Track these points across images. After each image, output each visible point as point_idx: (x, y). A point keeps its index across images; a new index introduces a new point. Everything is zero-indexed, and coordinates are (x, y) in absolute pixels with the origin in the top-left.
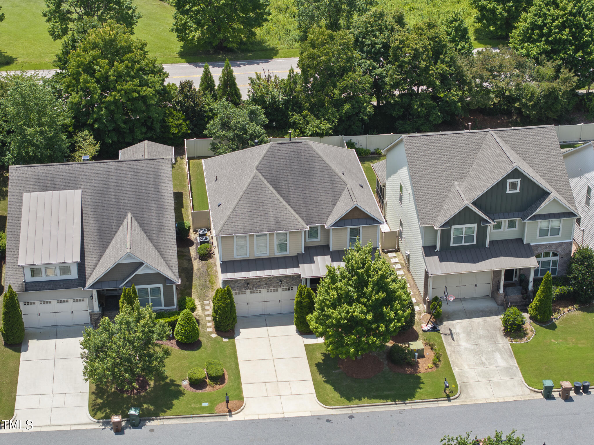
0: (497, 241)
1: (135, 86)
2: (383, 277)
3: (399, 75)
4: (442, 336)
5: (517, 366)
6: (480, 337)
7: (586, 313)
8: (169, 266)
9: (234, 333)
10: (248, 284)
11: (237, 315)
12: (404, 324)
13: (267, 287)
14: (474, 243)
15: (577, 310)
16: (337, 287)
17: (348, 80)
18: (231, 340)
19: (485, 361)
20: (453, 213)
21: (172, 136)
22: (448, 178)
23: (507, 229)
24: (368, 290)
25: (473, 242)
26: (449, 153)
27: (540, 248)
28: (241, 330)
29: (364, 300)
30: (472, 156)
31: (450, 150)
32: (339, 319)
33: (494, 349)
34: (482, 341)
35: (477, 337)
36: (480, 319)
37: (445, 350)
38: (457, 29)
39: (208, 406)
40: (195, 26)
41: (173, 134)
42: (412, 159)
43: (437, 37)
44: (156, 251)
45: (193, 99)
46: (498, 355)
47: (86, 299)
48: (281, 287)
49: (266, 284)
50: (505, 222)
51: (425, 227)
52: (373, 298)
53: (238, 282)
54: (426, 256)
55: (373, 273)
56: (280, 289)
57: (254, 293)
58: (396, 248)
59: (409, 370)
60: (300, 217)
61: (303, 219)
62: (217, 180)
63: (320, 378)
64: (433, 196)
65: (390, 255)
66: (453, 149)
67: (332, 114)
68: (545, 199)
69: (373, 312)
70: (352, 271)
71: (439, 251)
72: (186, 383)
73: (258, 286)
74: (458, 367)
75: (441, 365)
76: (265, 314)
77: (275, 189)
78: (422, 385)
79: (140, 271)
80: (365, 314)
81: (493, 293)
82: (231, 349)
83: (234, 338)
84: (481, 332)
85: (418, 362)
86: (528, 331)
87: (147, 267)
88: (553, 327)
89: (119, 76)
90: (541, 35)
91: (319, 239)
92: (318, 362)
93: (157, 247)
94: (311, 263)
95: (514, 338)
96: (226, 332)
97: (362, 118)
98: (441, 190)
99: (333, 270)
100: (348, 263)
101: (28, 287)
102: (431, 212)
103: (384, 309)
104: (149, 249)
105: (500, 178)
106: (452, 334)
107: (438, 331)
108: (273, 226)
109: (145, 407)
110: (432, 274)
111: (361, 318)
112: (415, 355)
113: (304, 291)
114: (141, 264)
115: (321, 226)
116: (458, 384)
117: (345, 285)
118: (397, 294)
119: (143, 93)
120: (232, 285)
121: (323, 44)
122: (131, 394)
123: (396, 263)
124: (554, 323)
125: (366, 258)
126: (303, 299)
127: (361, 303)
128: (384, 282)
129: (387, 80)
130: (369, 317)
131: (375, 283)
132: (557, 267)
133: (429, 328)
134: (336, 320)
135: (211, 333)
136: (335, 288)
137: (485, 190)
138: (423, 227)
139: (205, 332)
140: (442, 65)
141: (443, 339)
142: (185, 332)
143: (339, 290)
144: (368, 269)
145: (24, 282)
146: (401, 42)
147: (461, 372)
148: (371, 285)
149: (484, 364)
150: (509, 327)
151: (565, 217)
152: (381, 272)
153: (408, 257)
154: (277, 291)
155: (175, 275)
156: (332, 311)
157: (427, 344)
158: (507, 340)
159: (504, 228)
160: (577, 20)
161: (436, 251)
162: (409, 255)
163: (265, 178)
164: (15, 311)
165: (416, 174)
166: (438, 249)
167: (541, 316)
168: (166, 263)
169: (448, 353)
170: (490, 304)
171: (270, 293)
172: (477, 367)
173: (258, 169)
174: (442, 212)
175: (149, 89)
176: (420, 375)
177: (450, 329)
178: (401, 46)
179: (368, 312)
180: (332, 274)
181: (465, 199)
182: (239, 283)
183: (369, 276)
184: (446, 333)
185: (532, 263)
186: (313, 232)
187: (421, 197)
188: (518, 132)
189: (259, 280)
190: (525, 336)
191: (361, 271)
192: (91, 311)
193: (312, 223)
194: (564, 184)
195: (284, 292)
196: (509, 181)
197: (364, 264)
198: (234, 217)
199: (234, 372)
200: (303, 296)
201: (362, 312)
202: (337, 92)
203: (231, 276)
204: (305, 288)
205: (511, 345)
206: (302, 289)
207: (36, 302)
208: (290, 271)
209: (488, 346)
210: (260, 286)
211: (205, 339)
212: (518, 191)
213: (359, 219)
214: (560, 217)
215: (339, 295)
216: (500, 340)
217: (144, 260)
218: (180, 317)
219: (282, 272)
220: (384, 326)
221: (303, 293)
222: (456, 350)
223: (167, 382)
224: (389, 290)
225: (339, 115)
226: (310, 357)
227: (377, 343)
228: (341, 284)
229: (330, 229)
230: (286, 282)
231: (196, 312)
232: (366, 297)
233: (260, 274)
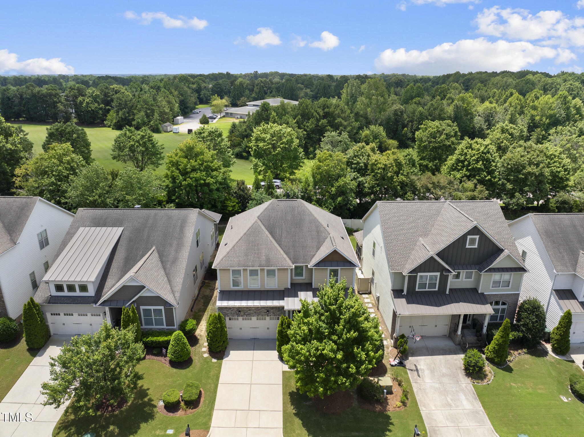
0: (455, 289)
2: (355, 315)
4: (408, 372)
5: (483, 410)
6: (443, 375)
7: (534, 357)
8: (172, 291)
9: (224, 354)
10: (240, 311)
11: (228, 337)
12: (376, 366)
13: (256, 316)
14: (437, 289)
15: (525, 353)
16: (309, 322)
17: (341, 182)
18: (219, 361)
19: (451, 402)
20: (419, 262)
22: (414, 235)
23: (464, 280)
24: (339, 328)
25: (435, 288)
26: (414, 216)
27: (492, 297)
28: (231, 352)
29: (335, 337)
30: (433, 219)
31: (415, 213)
32: (308, 356)
33: (458, 389)
34: (445, 380)
35: (441, 375)
36: (441, 357)
37: (412, 387)
39: (171, 435)
40: (261, 165)
42: (384, 218)
43: (399, 159)
44: (166, 278)
45: (244, 191)
46: (462, 397)
47: (101, 314)
48: (268, 316)
49: (255, 313)
50: (463, 273)
51: (395, 273)
52: (344, 336)
53: (231, 309)
54: (395, 298)
55: (345, 310)
56: (268, 318)
57: (246, 320)
58: (368, 291)
59: (378, 408)
60: (288, 257)
61: (290, 259)
63: (292, 410)
64: (402, 247)
65: (364, 296)
66: (417, 213)
67: (330, 204)
68: (500, 255)
69: (343, 351)
70: (326, 307)
71: (405, 294)
72: (161, 404)
73: (248, 314)
74: (425, 407)
75: (409, 403)
76: (255, 339)
77: (270, 234)
78: (391, 427)
79: (143, 293)
80: (335, 352)
81: (450, 333)
82: (216, 370)
83: (223, 359)
84: (444, 370)
85: (387, 398)
86: (487, 373)
87: (148, 290)
88: (509, 370)
90: (463, 167)
91: (304, 277)
92: (292, 391)
93: (167, 275)
94: (295, 297)
95: (475, 379)
96: (217, 353)
97: (349, 207)
98: (408, 244)
99: (306, 305)
100: (322, 298)
101: (52, 300)
102: (399, 261)
103: (355, 350)
104: (158, 276)
105: (462, 234)
106: (417, 370)
107: (404, 366)
108: (263, 262)
109: (110, 429)
110: (400, 314)
111: (331, 357)
112: (383, 392)
113: (285, 322)
114: (144, 287)
115: (306, 265)
116: (427, 428)
117: (316, 321)
118: (369, 334)
119: (207, 181)
120: (226, 311)
122: (104, 412)
123: (368, 303)
124: (508, 365)
125: (339, 294)
126: (284, 329)
127: (331, 340)
128: (357, 320)
129: (366, 185)
130: (339, 356)
131: (347, 321)
132: (505, 315)
133: (396, 363)
134: (305, 357)
135: (204, 352)
136: (306, 323)
137: (448, 243)
138: (393, 272)
139: (199, 351)
140: (402, 177)
141: (409, 375)
142: (175, 352)
143: (311, 325)
144: (341, 306)
145: (50, 295)
146: (376, 161)
147: (429, 413)
148: (342, 322)
149: (450, 405)
150: (471, 368)
151: (516, 271)
152: (353, 310)
153: (378, 299)
154: (265, 319)
155: (176, 299)
156: (301, 346)
157: (395, 379)
158: (468, 380)
159: (462, 279)
160: (487, 156)
161: (403, 294)
162: (379, 297)
163: (264, 225)
164: (31, 320)
165: (388, 230)
166: (405, 292)
167: (499, 359)
168: (171, 288)
169: (415, 390)
170: (448, 343)
171: (259, 321)
172: (444, 409)
173: (258, 217)
174: (410, 261)
175: (212, 180)
176: (389, 413)
177: (415, 365)
178: (376, 163)
179: (338, 350)
180: (305, 308)
181: (430, 251)
182: (232, 311)
183: (341, 313)
184: (411, 369)
185: (487, 310)
186: (298, 271)
189: (249, 308)
190: (485, 378)
191: (333, 307)
193: (297, 263)
195: (271, 321)
196: (469, 237)
197: (336, 300)
198: (232, 253)
199: (211, 395)
200: (283, 327)
201: (332, 350)
202: (333, 189)
203: (225, 304)
204: (287, 319)
205: (474, 386)
206: (284, 320)
207: (61, 314)
208: (276, 303)
209: (451, 385)
210: (250, 314)
211: (197, 358)
212: (476, 246)
213: (338, 261)
214: (512, 272)
215: (310, 330)
216: (462, 380)
217: (147, 284)
218: (172, 338)
219: (269, 303)
220: (355, 368)
221: (284, 323)
222: (422, 388)
223: (145, 401)
224: (361, 329)
225: (334, 205)
226: (285, 385)
227: (347, 384)
228: (312, 320)
229: (312, 269)
230: (273, 312)
231: (200, 332)
232: (337, 335)
233: (250, 303)
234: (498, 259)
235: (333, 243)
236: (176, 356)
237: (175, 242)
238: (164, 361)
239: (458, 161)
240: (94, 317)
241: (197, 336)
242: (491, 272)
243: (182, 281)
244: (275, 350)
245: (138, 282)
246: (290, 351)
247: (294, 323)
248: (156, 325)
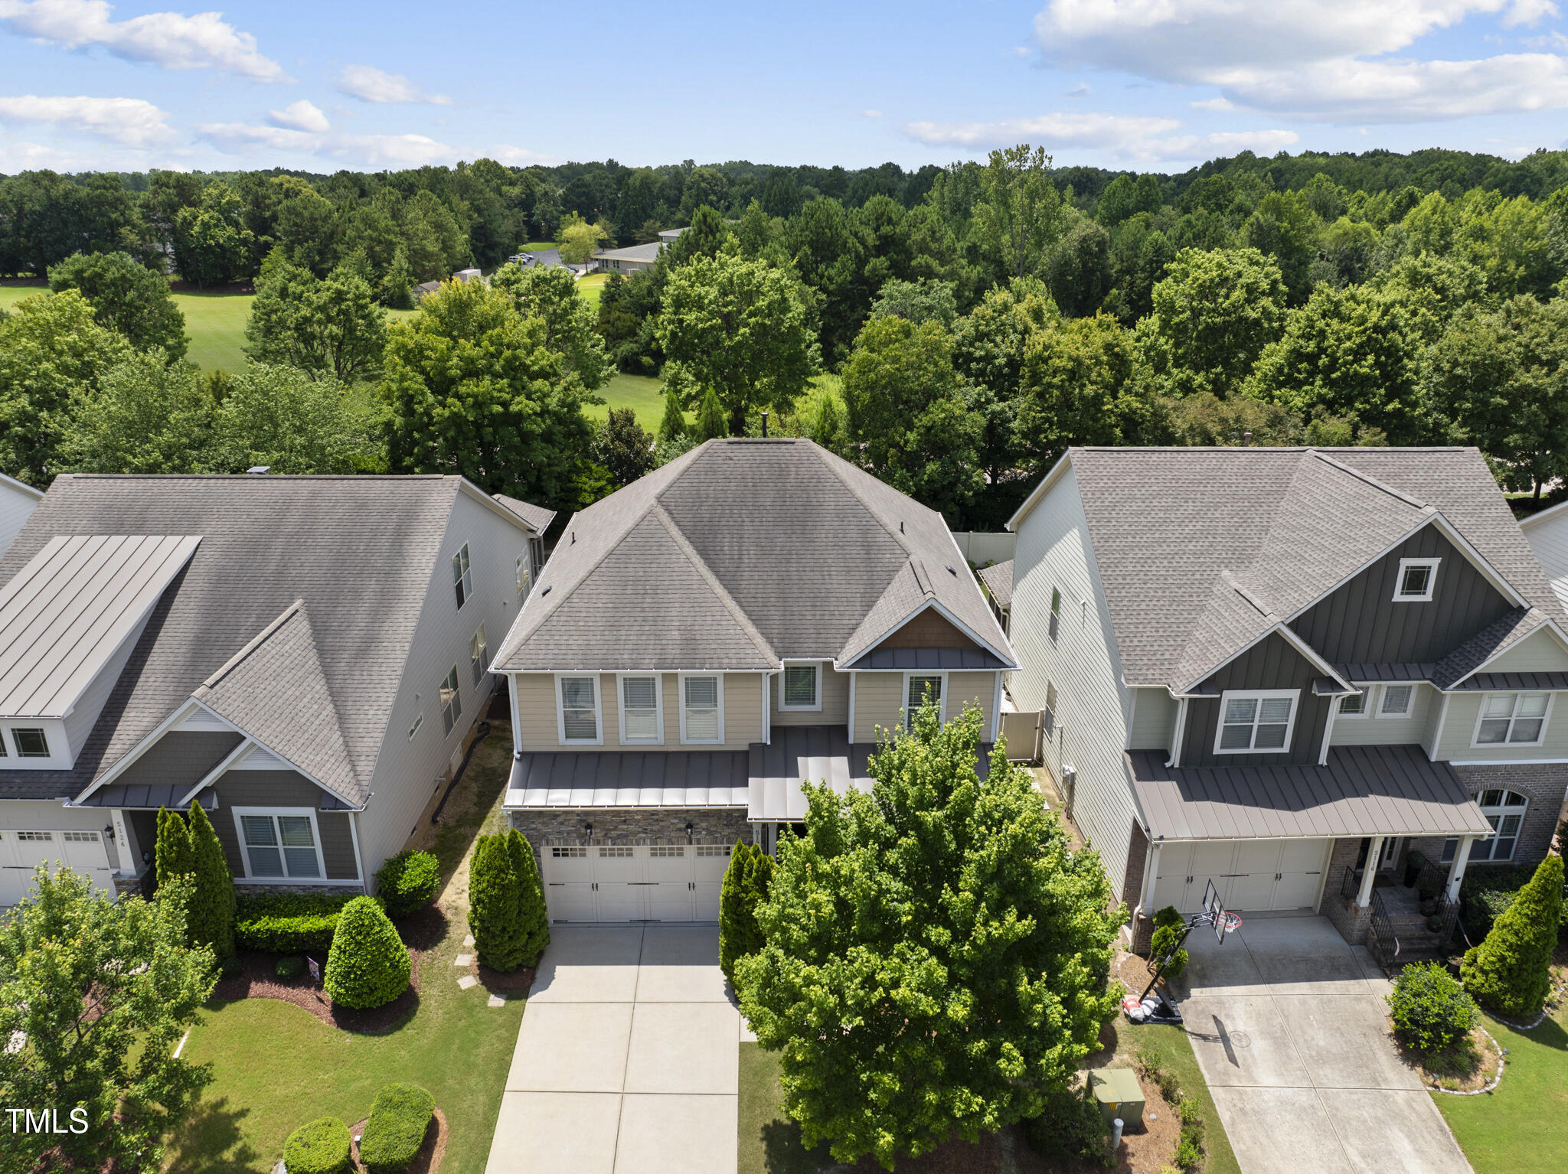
0: (1348, 749)
2: (1022, 848)
4: (1194, 1043)
6: (1321, 1058)
8: (349, 754)
9: (533, 979)
10: (589, 826)
11: (551, 916)
13: (648, 841)
14: (1286, 749)
16: (837, 871)
18: (515, 1004)
19: (1363, 1165)
20: (1231, 651)
22: (1202, 560)
23: (1380, 715)
24: (957, 899)
25: (1281, 745)
26: (1198, 496)
27: (1476, 777)
28: (560, 970)
29: (939, 934)
30: (1266, 508)
31: (1201, 488)
32: (833, 1011)
33: (1380, 1113)
34: (1330, 1075)
35: (1311, 1056)
37: (1212, 1105)
42: (1098, 504)
46: (1402, 1145)
47: (98, 835)
48: (690, 843)
49: (645, 831)
50: (1376, 692)
51: (1139, 689)
52: (979, 933)
53: (560, 819)
54: (1138, 779)
55: (983, 829)
56: (690, 850)
57: (612, 855)
58: (1032, 757)
60: (762, 633)
61: (769, 640)
64: (1162, 603)
66: (1209, 488)
68: (1512, 627)
69: (974, 991)
70: (902, 816)
71: (1177, 766)
73: (619, 836)
75: (1206, 1168)
76: (645, 921)
77: (701, 555)
79: (236, 762)
80: (940, 993)
81: (1327, 902)
82: (499, 1037)
83: (527, 998)
84: (1322, 1039)
85: (1123, 1148)
86: (1479, 1048)
87: (257, 750)
88: (1554, 1036)
91: (818, 706)
92: (774, 1121)
93: (336, 697)
94: (786, 775)
96: (507, 973)
97: (962, 495)
98: (1183, 590)
99: (826, 805)
100: (887, 782)
102: (1156, 648)
103: (1024, 987)
104: (299, 698)
106: (1224, 1038)
107: (1177, 1023)
108: (673, 652)
110: (1161, 838)
111: (925, 1010)
112: (1113, 1127)
113: (751, 865)
114: (239, 739)
115: (824, 663)
117: (864, 869)
118: (1077, 920)
119: (514, 408)
120: (540, 826)
124: (1549, 1020)
125: (955, 766)
126: (745, 890)
127: (926, 943)
128: (1027, 870)
130: (958, 1009)
131: (989, 870)
132: (1516, 838)
133: (1148, 1012)
134: (821, 1011)
135: (464, 971)
136: (827, 876)
137: (1332, 584)
138: (1133, 689)
139: (446, 967)
141: (1198, 1057)
142: (349, 973)
143: (846, 884)
144: (962, 813)
146: (1046, 347)
148: (969, 877)
150: (1426, 1035)
151: (1561, 687)
152: (1014, 828)
153: (1070, 782)
154: (681, 854)
155: (358, 783)
156: (806, 969)
157: (1148, 1074)
158: (1415, 1077)
159: (1373, 711)
160: (1390, 340)
161: (1168, 765)
162: (1073, 775)
163: (677, 524)
165: (1110, 543)
166: (1175, 760)
167: (1521, 1000)
168: (346, 744)
169: (1225, 1116)
170: (1321, 938)
171: (658, 860)
173: (662, 499)
174: (1191, 649)
177: (1215, 1017)
179: (953, 983)
180: (821, 818)
181: (1267, 611)
182: (562, 823)
183: (964, 840)
184: (1203, 1032)
186: (799, 682)
187: (1125, 603)
189: (622, 816)
191: (931, 817)
192: (115, 871)
193: (794, 654)
195: (701, 858)
196: (1406, 563)
197: (945, 790)
198: (563, 619)
199: (473, 1135)
200: (744, 883)
201: (929, 987)
203: (538, 798)
204: (756, 854)
205: (1437, 1101)
206: (745, 857)
208: (719, 797)
209: (1355, 1097)
210: (627, 836)
211: (435, 992)
212: (1428, 597)
213: (939, 648)
214: (1553, 687)
215: (841, 904)
216: (1391, 1075)
217: (252, 730)
218: (339, 920)
219: (695, 798)
220: (1016, 1053)
221: (746, 870)
222: (1248, 1107)
224: (1046, 902)
226: (749, 1099)
228: (850, 863)
229: (848, 674)
230: (707, 829)
232: (947, 924)
233: (628, 798)
234: (1508, 643)
235: (924, 582)
236: (354, 989)
237: (372, 585)
238: (313, 1004)
239: (1297, 355)
240: (73, 844)
241: (443, 911)
242: (1479, 687)
243: (385, 719)
244: (716, 963)
245: (218, 720)
246: (767, 983)
247: (781, 878)
248: (291, 874)
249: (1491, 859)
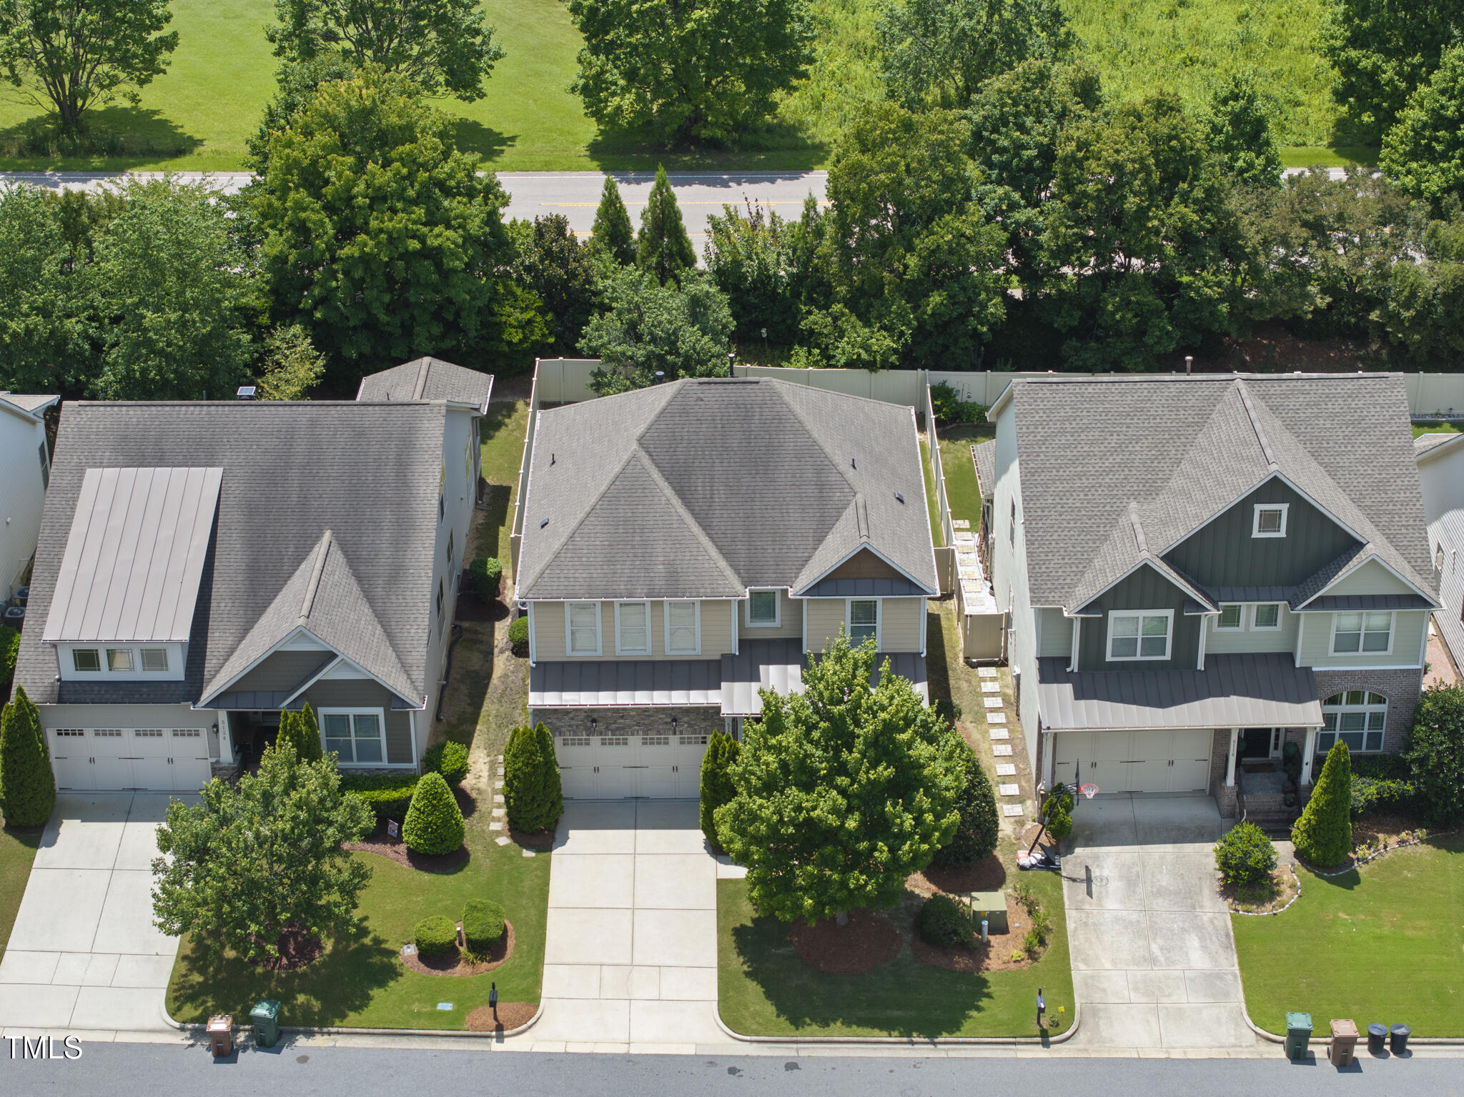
1: (415, 222)
3: (1072, 227)
5: (1238, 972)
6: (1159, 893)
7: (1443, 851)
8: (403, 665)
9: (554, 839)
10: (594, 721)
11: (564, 793)
12: (939, 846)
13: (641, 732)
14: (1168, 657)
15: (1422, 841)
16: (780, 743)
17: (943, 233)
18: (542, 855)
19: (1159, 954)
20: (1110, 580)
21: (506, 349)
22: (1115, 492)
23: (1253, 628)
24: (851, 757)
25: (1164, 654)
26: (1124, 429)
27: (1337, 681)
28: (572, 833)
29: (842, 781)
30: (1183, 440)
31: (1128, 421)
32: (775, 824)
33: (1187, 925)
34: (1161, 904)
35: (1152, 892)
36: (1168, 848)
37: (1064, 919)
38: (1236, 119)
39: (450, 1012)
40: (622, 82)
41: (510, 343)
42: (1031, 438)
43: (1176, 137)
44: (379, 627)
45: (563, 263)
46: (1193, 942)
47: (204, 732)
48: (675, 734)
49: (638, 724)
50: (1248, 610)
51: (1044, 609)
52: (862, 777)
53: (571, 715)
54: (1042, 682)
55: (866, 716)
56: (674, 739)
57: (611, 744)
58: (999, 657)
59: (961, 962)
60: (731, 565)
61: (737, 571)
62: (554, 463)
63: (738, 964)
64: (1072, 533)
65: (982, 671)
66: (1136, 421)
67: (902, 316)
68: (1351, 559)
69: (861, 813)
71: (1076, 670)
72: (411, 951)
73: (618, 729)
74: (1086, 964)
75: (1045, 954)
76: (637, 798)
77: (678, 495)
78: (984, 1002)
79: (329, 673)
80: (843, 814)
81: (1213, 785)
82: (536, 876)
83: (551, 850)
84: (1165, 881)
85: (988, 944)
87: (345, 663)
88: (1351, 881)
89: (379, 198)
90: (1453, 144)
91: (777, 623)
92: (742, 925)
93: (381, 617)
94: (749, 681)
95: (1243, 901)
96: (533, 834)
98: (1093, 521)
99: (774, 703)
101: (67, 693)
102: (1060, 574)
104: (358, 621)
105: (1234, 499)
106: (1089, 880)
107: (1057, 871)
108: (660, 583)
109: (299, 1002)
110: (1049, 728)
111: (831, 824)
112: (980, 926)
113: (724, 748)
114: (331, 656)
115: (782, 590)
116: (1077, 1006)
117: (796, 742)
118: (926, 772)
120: (554, 721)
121: (884, 142)
122: (273, 968)
123: (993, 694)
124: (1355, 871)
126: (720, 766)
127: (835, 787)
128: (893, 741)
129: (1044, 237)
131: (869, 740)
132: (1383, 731)
133: (1034, 862)
134: (768, 826)
135: (498, 833)
136: (773, 747)
137: (1195, 526)
138: (1038, 609)
139: (483, 831)
140: (1182, 208)
141: (1065, 892)
142: (427, 828)
143: (785, 751)
144: (856, 706)
145: (59, 680)
146: (1082, 146)
147: (1092, 977)
148: (859, 744)
149: (1153, 961)
151: (1400, 606)
153: (1017, 682)
154: (667, 743)
155: (416, 689)
156: (759, 801)
157: (1021, 900)
158: (1225, 906)
159: (1247, 625)
161: (1068, 670)
162: (1019, 676)
163: (657, 465)
164: (27, 750)
165: (1036, 477)
166: (1074, 666)
168: (398, 657)
169: (1070, 925)
170: (1204, 813)
171: (649, 748)
172: (1136, 968)
173: (642, 441)
174: (1088, 576)
175: (450, 233)
176: (985, 975)
177: (1087, 867)
178: (1080, 155)
179: (850, 810)
180: (771, 711)
181: (1143, 546)
182: (572, 719)
184: (1074, 877)
185: (1309, 715)
186: (762, 605)
187: (1040, 533)
188: (1307, 387)
189: (620, 713)
190: (1271, 899)
191: (838, 710)
192: (214, 760)
193: (757, 583)
194: (1411, 523)
195: (684, 747)
196: (1258, 508)
198: (569, 555)
199: (532, 933)
201: (835, 810)
202: (912, 261)
203: (551, 699)
204: (728, 740)
205: (1233, 918)
206: (720, 742)
207: (86, 731)
208: (697, 698)
209: (1173, 916)
210: (624, 728)
211: (479, 847)
212: (1282, 534)
213: (873, 579)
214: (1390, 607)
215: (784, 765)
216: (1207, 904)
217: (339, 647)
218: (416, 791)
219: (678, 698)
220: (886, 848)
221: (720, 752)
222: (1090, 921)
223: (363, 944)
224: (906, 760)
225: (916, 318)
226: (724, 911)
227: (869, 888)
228: (788, 739)
229: (802, 600)
230: (687, 722)
231: (474, 781)
232: (847, 774)
233: (623, 698)
234: (1344, 573)
235: (863, 525)
236: (429, 840)
237: (388, 516)
238: (393, 855)
240: (179, 739)
241: (468, 791)
242: (1323, 608)
243: (425, 636)
244: (693, 827)
245: (316, 643)
246: (736, 817)
247: (746, 750)
248: (359, 759)
249: (1364, 750)
